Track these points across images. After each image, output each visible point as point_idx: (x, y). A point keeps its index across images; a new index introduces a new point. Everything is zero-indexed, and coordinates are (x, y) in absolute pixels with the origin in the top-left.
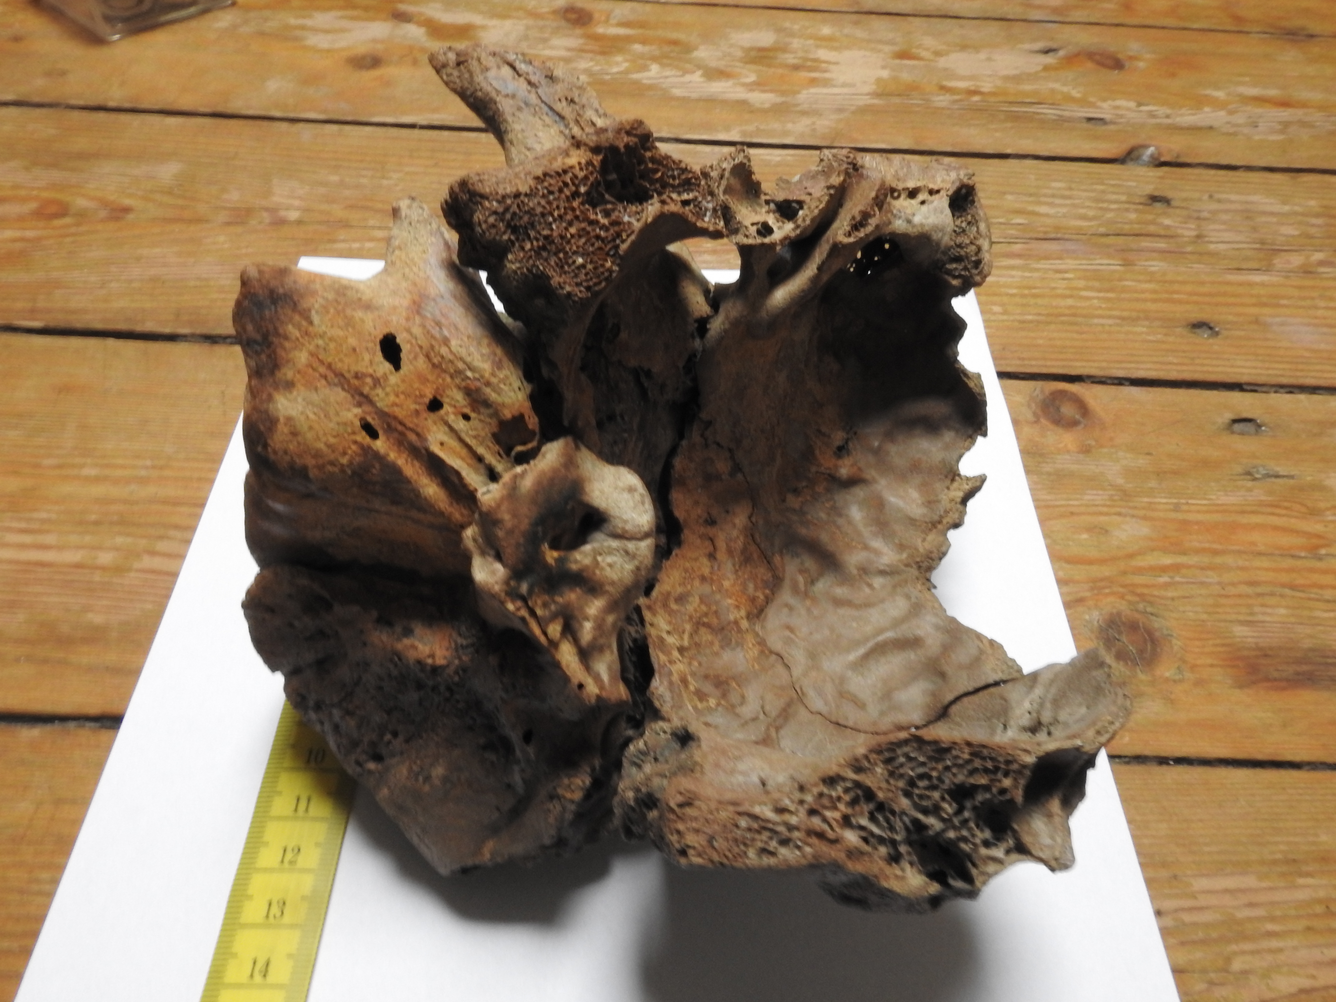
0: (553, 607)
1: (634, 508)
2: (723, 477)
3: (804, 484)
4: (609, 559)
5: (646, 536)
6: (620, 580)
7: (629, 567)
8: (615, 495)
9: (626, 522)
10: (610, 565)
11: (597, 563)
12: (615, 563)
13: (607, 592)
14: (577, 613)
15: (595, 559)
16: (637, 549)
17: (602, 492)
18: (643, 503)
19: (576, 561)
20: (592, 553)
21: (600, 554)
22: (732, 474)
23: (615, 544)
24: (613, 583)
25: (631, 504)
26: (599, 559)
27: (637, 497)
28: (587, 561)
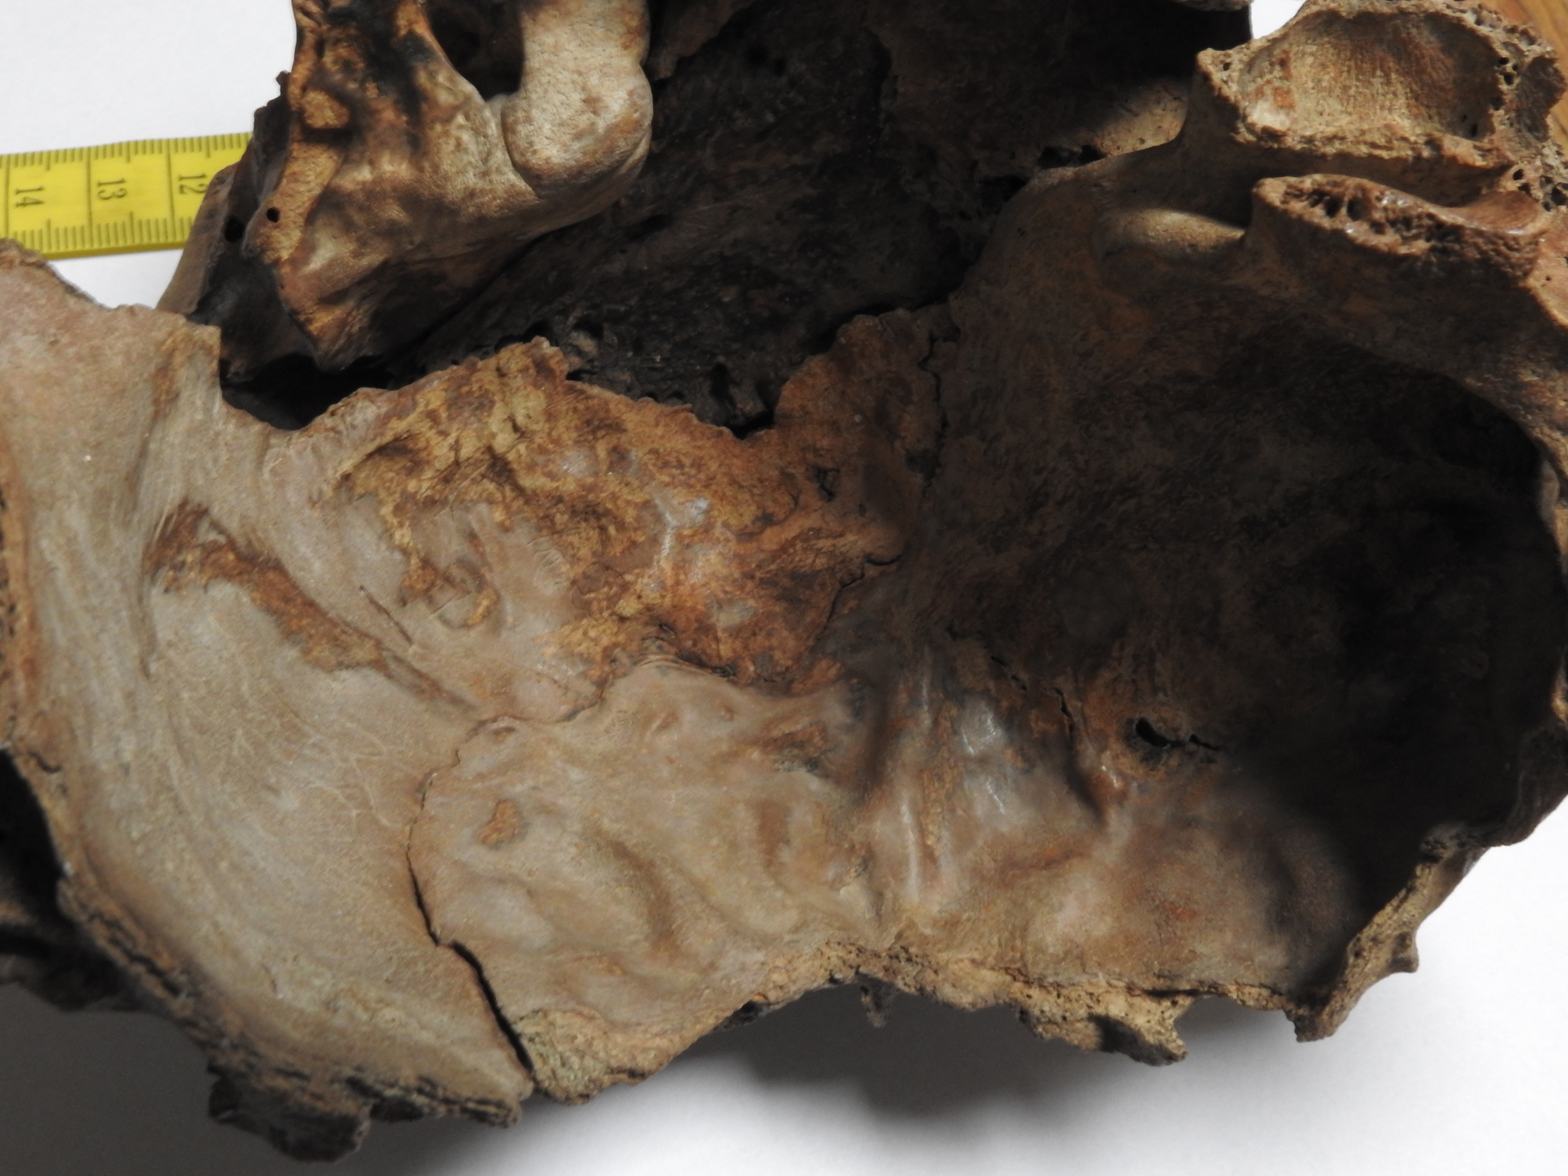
0: (352, 86)
1: (562, 124)
2: (898, 444)
3: (1024, 676)
4: (466, 137)
5: (523, 170)
6: (446, 178)
7: (471, 179)
8: (564, 76)
9: (529, 120)
10: (459, 145)
11: (448, 120)
12: (466, 150)
13: (421, 170)
14: (372, 142)
15: (455, 109)
16: (498, 171)
17: (556, 50)
18: (578, 136)
19: (432, 75)
20: (461, 99)
21: (467, 117)
22: (911, 460)
23: (493, 129)
24: (436, 168)
25: (565, 115)
26: (460, 119)
27: (584, 121)
28: (444, 98)
